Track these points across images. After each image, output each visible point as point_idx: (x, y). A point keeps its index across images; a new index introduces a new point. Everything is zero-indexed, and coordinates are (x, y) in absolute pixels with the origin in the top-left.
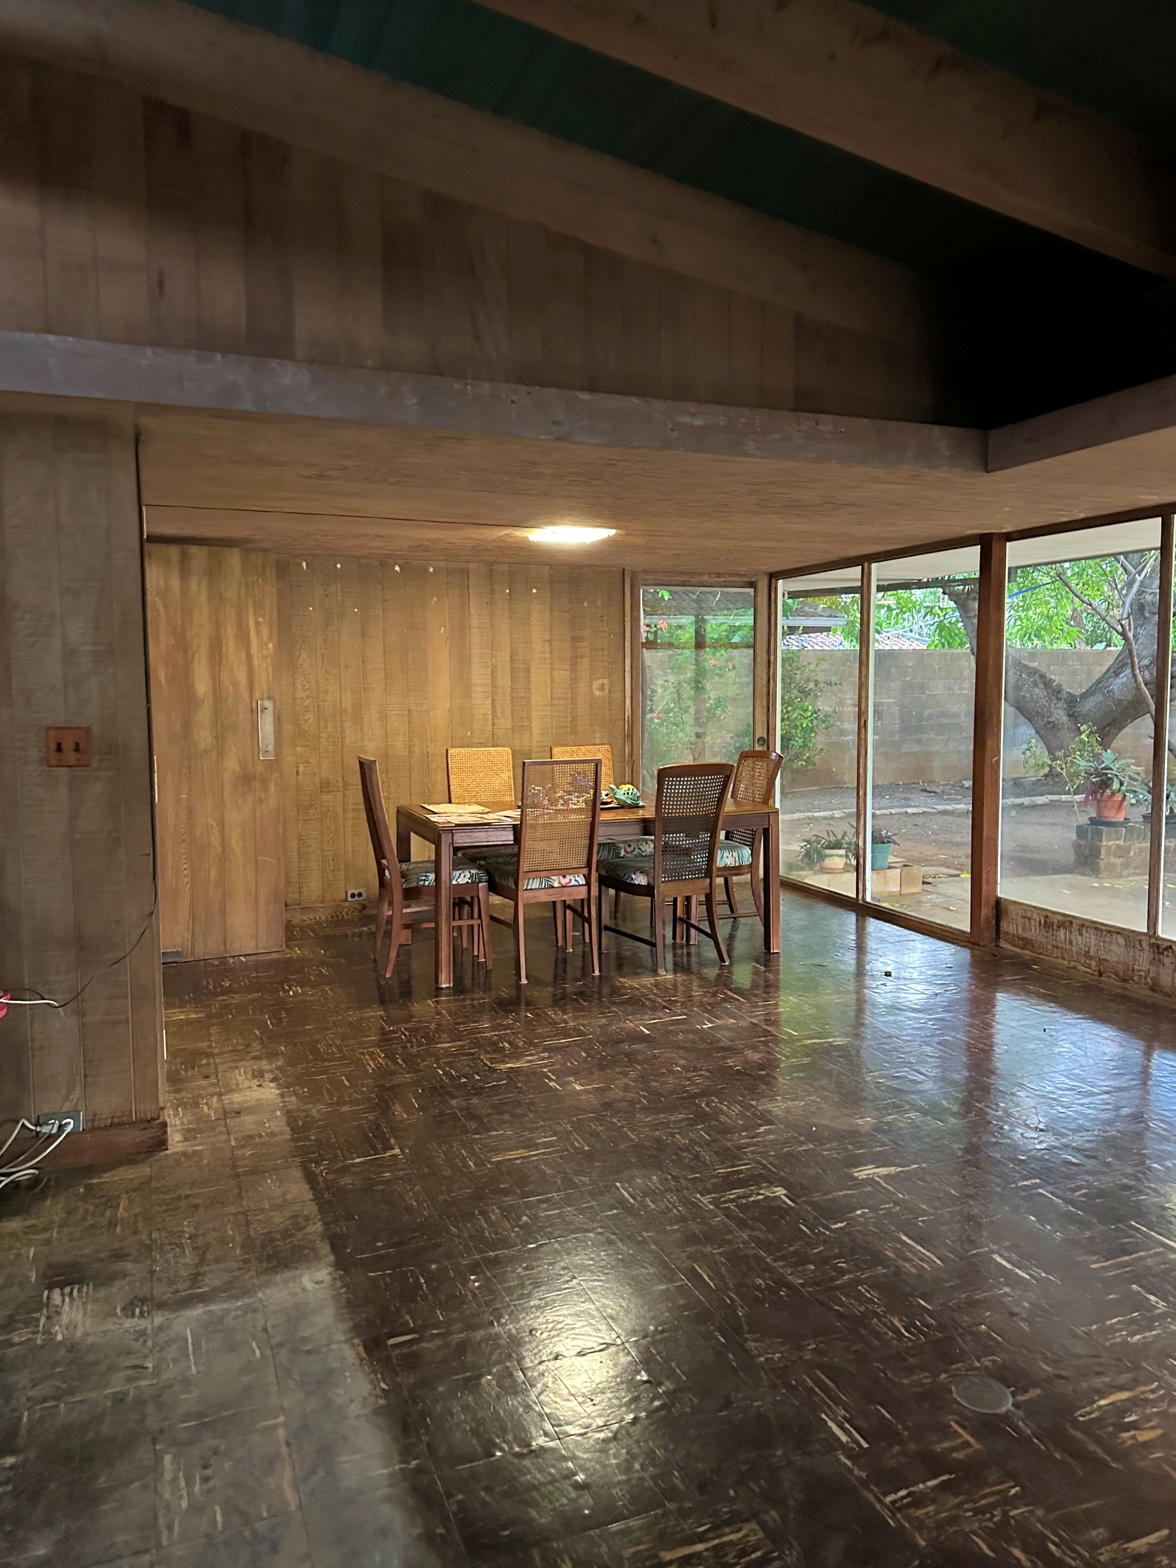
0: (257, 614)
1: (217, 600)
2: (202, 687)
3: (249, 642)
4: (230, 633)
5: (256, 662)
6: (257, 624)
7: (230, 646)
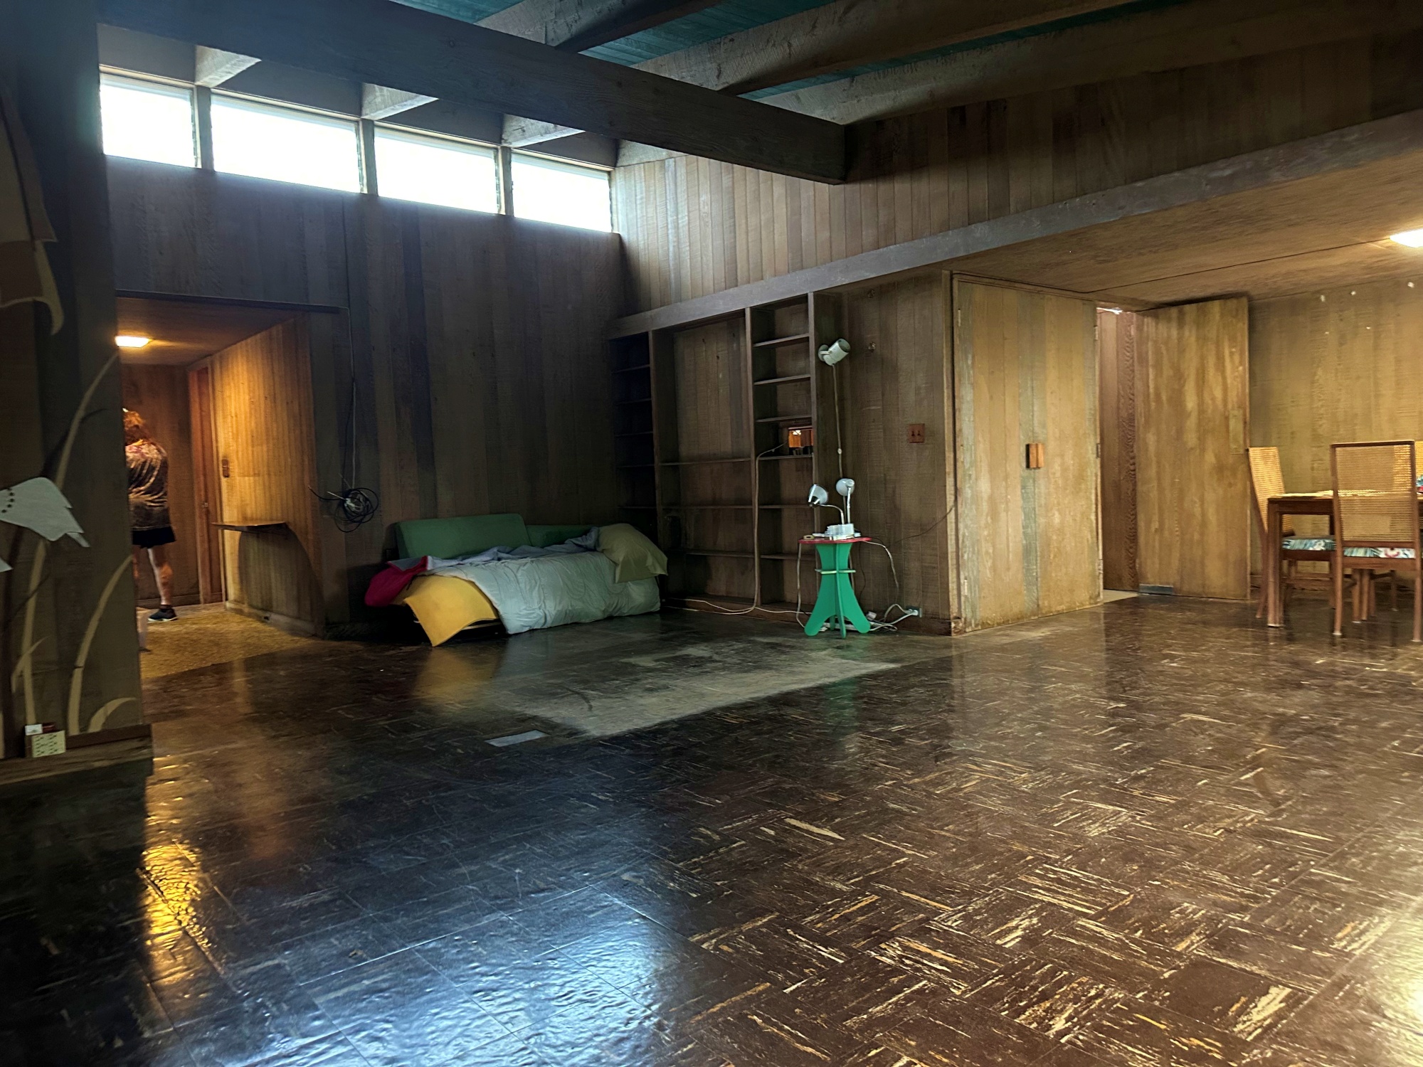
0: (1231, 347)
1: (1202, 339)
2: (1191, 403)
3: (1224, 366)
4: (1211, 361)
5: (1229, 381)
6: (1232, 354)
7: (1211, 372)
